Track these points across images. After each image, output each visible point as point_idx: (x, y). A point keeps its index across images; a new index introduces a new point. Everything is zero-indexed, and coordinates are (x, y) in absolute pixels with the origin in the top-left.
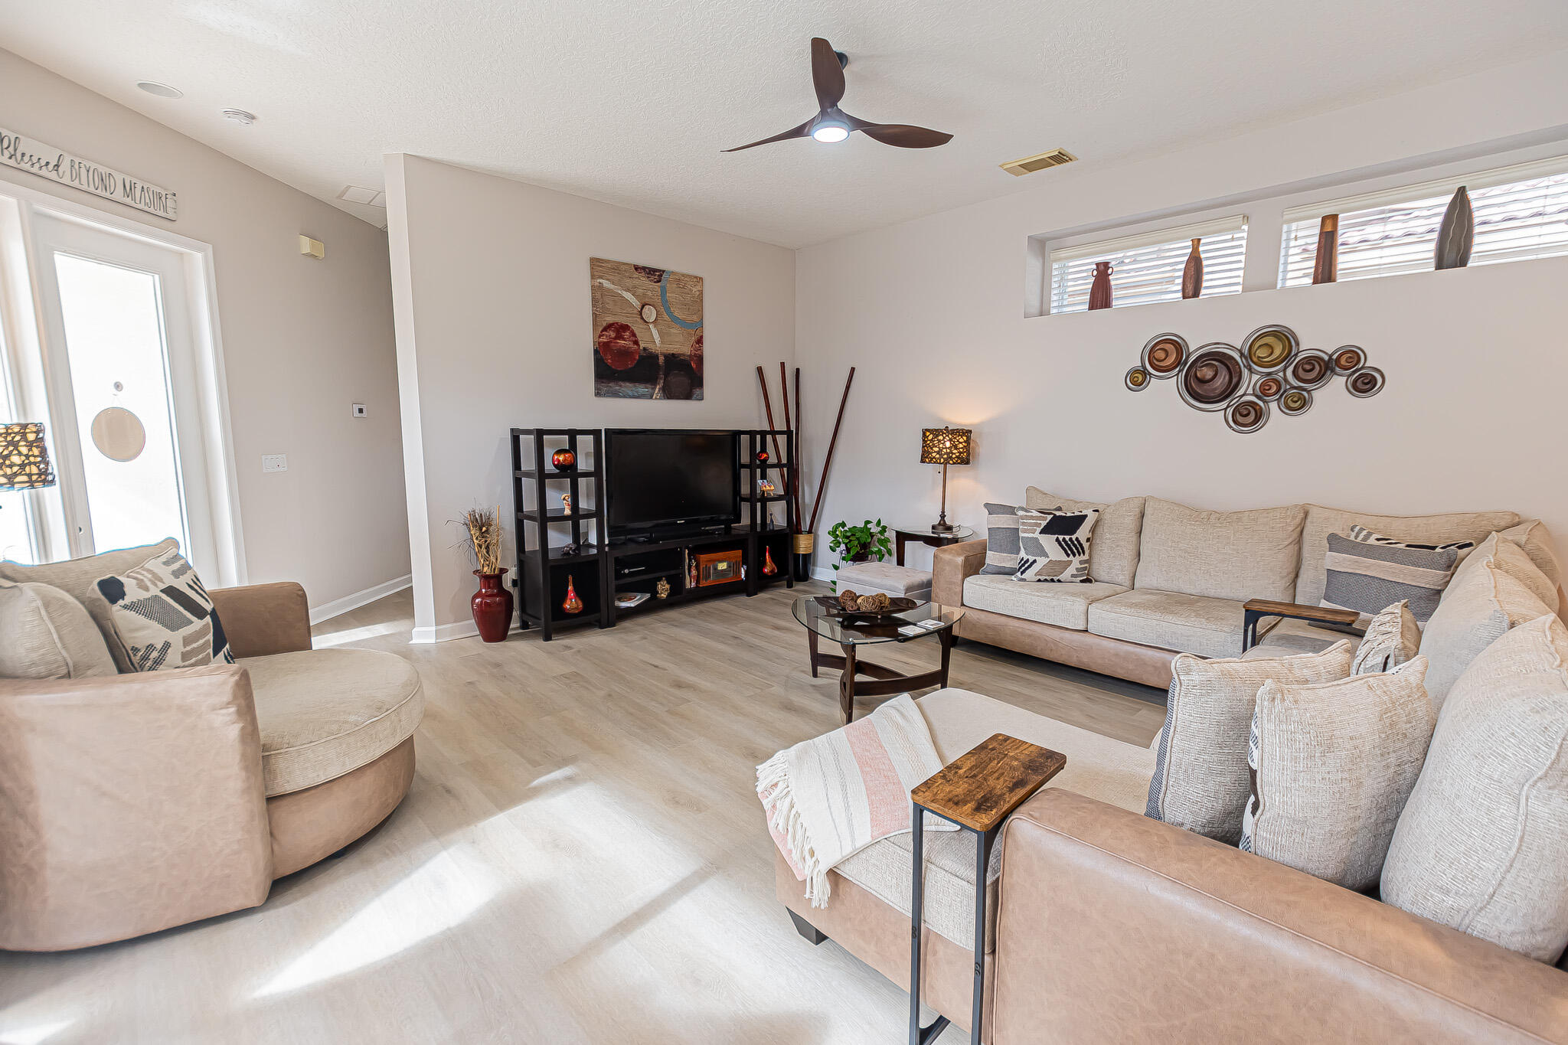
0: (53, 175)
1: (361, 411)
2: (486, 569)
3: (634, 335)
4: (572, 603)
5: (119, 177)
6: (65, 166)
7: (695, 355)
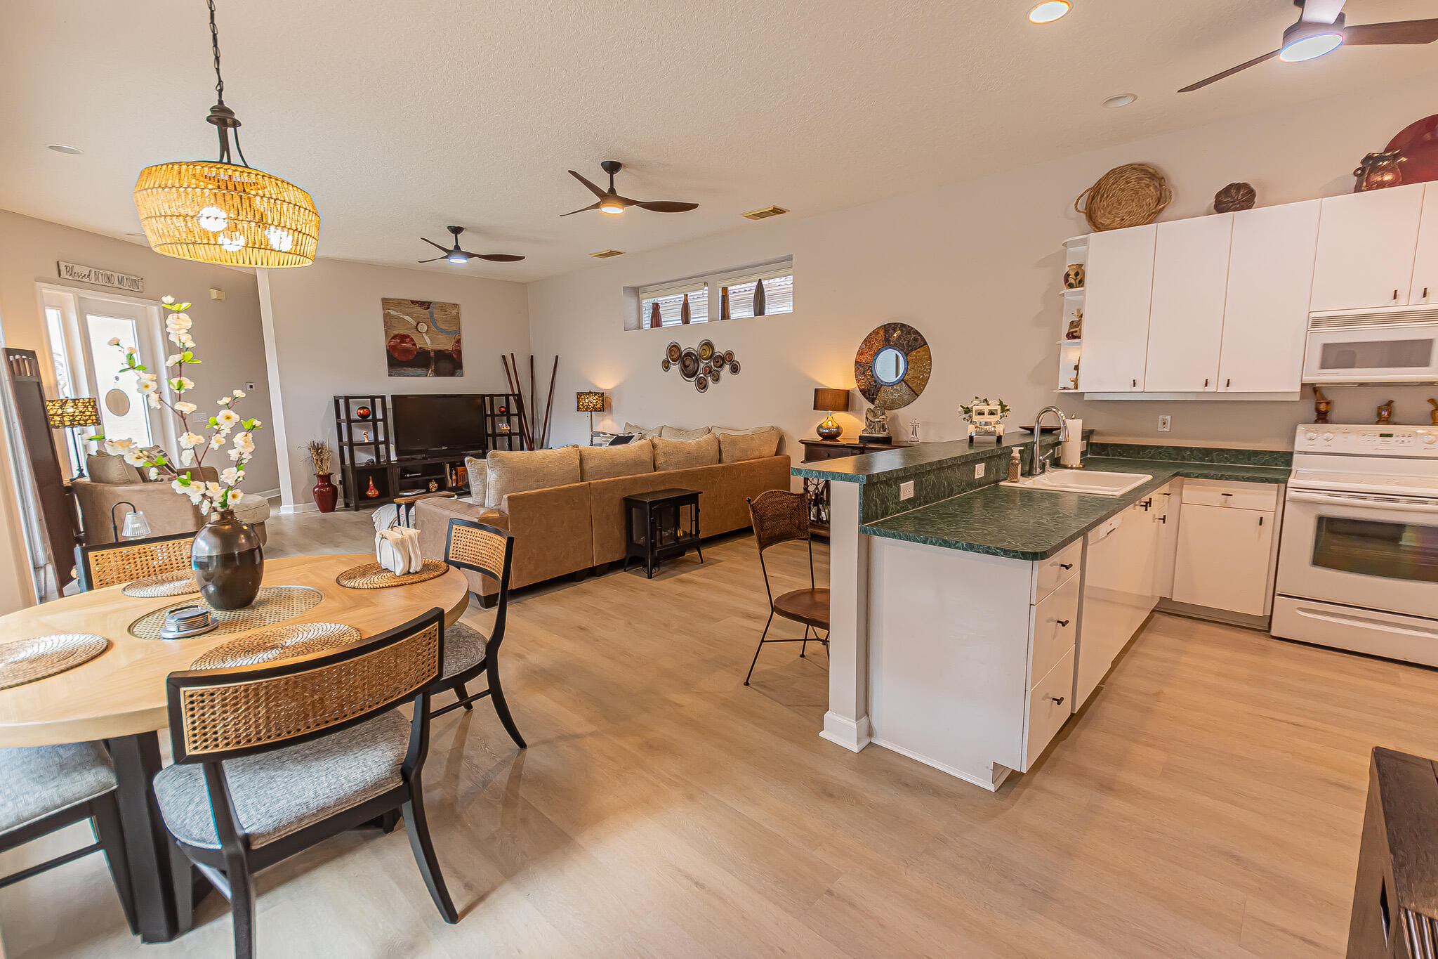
0: (87, 280)
1: (251, 387)
2: (320, 473)
3: (412, 340)
4: (372, 492)
5: (116, 275)
6: (92, 275)
7: (456, 350)
